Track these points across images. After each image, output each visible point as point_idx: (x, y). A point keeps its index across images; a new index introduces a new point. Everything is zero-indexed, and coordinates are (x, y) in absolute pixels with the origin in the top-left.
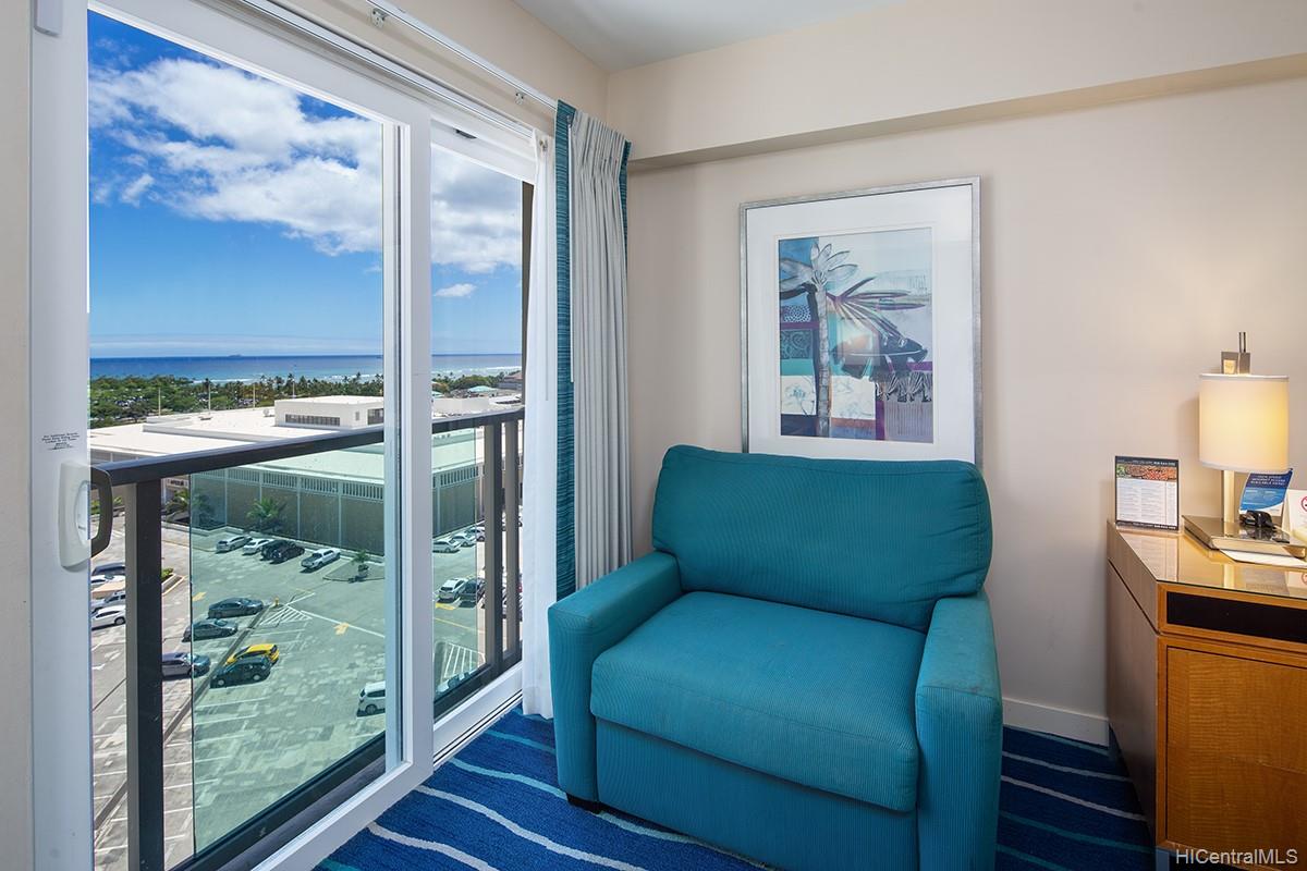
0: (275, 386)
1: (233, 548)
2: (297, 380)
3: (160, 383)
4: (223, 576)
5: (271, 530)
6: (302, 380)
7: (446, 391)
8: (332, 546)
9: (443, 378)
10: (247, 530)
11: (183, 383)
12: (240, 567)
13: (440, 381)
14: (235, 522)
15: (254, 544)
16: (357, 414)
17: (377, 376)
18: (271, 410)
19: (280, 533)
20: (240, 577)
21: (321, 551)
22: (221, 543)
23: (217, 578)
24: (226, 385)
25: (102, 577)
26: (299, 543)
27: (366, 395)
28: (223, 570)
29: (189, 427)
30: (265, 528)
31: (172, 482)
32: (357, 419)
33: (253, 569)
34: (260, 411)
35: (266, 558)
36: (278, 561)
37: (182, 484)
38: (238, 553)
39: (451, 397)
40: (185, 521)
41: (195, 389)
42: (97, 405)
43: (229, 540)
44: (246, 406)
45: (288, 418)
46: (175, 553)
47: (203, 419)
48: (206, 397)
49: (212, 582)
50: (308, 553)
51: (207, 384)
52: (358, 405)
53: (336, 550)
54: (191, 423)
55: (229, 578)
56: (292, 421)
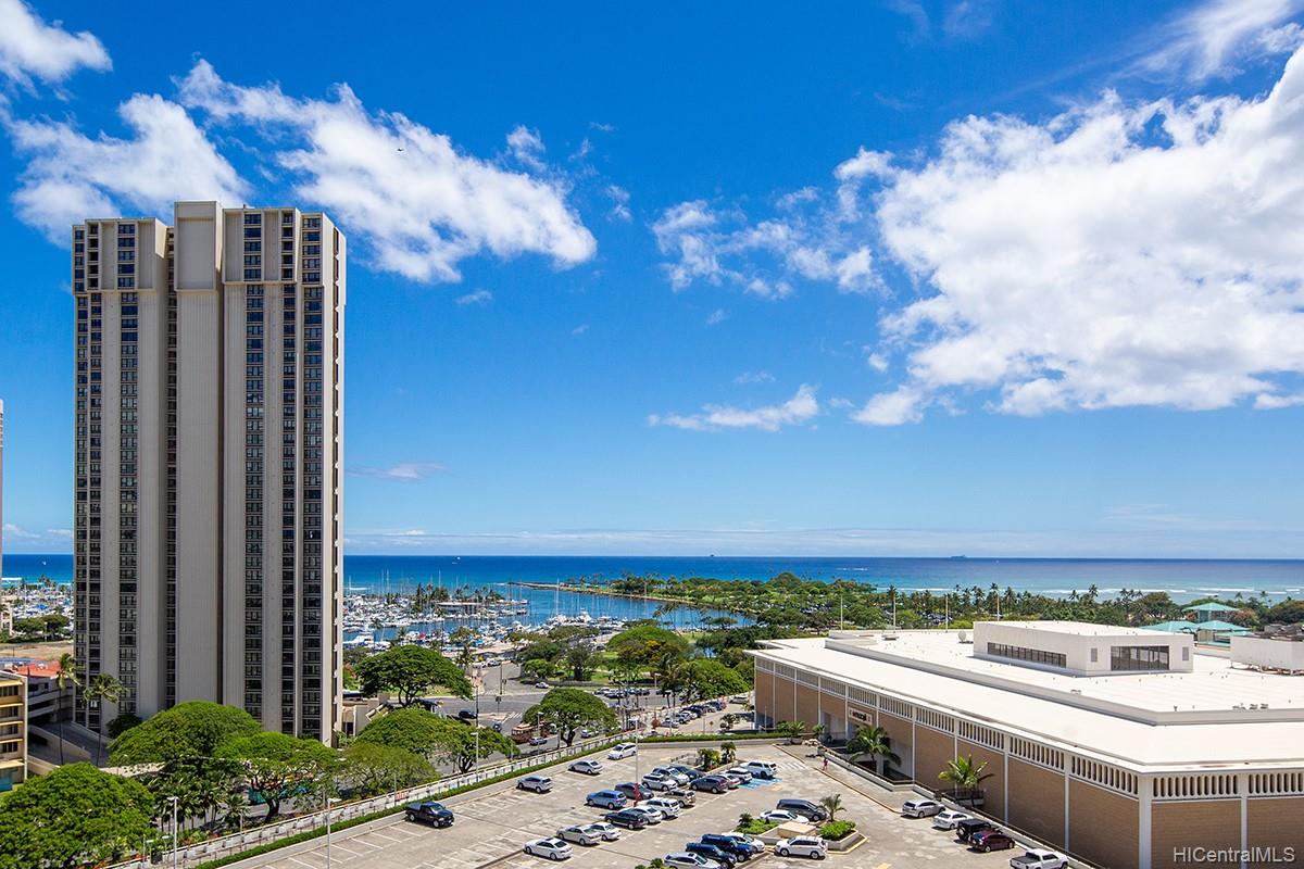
0: (972, 600)
1: (922, 815)
2: (1001, 592)
3: (842, 589)
4: (910, 849)
5: (969, 802)
6: (1010, 592)
7: (1253, 624)
8: (1056, 849)
9: (1245, 600)
10: (938, 797)
11: (865, 590)
12: (930, 844)
13: (1240, 605)
14: (925, 780)
15: (947, 816)
16: (1094, 652)
17: (1124, 592)
18: (969, 636)
19: (981, 809)
20: (931, 857)
21: (1040, 852)
22: (908, 804)
23: (903, 850)
24: (913, 595)
25: (785, 812)
26: (1006, 831)
27: (1107, 623)
28: (910, 840)
29: (872, 648)
30: (968, 797)
31: (855, 714)
32: (1094, 659)
33: (947, 851)
34: (954, 635)
35: (963, 840)
36: (977, 850)
37: (865, 718)
38: (928, 823)
39: (1268, 636)
40: (870, 766)
41: (880, 599)
42: (783, 610)
43: (918, 803)
44: (936, 625)
45: (992, 648)
46: (856, 803)
47: (887, 639)
48: (890, 609)
49: (897, 854)
50: (1019, 850)
51: (891, 593)
52: (1096, 638)
53: (1062, 857)
54: (874, 643)
55: (917, 854)
56: (996, 652)
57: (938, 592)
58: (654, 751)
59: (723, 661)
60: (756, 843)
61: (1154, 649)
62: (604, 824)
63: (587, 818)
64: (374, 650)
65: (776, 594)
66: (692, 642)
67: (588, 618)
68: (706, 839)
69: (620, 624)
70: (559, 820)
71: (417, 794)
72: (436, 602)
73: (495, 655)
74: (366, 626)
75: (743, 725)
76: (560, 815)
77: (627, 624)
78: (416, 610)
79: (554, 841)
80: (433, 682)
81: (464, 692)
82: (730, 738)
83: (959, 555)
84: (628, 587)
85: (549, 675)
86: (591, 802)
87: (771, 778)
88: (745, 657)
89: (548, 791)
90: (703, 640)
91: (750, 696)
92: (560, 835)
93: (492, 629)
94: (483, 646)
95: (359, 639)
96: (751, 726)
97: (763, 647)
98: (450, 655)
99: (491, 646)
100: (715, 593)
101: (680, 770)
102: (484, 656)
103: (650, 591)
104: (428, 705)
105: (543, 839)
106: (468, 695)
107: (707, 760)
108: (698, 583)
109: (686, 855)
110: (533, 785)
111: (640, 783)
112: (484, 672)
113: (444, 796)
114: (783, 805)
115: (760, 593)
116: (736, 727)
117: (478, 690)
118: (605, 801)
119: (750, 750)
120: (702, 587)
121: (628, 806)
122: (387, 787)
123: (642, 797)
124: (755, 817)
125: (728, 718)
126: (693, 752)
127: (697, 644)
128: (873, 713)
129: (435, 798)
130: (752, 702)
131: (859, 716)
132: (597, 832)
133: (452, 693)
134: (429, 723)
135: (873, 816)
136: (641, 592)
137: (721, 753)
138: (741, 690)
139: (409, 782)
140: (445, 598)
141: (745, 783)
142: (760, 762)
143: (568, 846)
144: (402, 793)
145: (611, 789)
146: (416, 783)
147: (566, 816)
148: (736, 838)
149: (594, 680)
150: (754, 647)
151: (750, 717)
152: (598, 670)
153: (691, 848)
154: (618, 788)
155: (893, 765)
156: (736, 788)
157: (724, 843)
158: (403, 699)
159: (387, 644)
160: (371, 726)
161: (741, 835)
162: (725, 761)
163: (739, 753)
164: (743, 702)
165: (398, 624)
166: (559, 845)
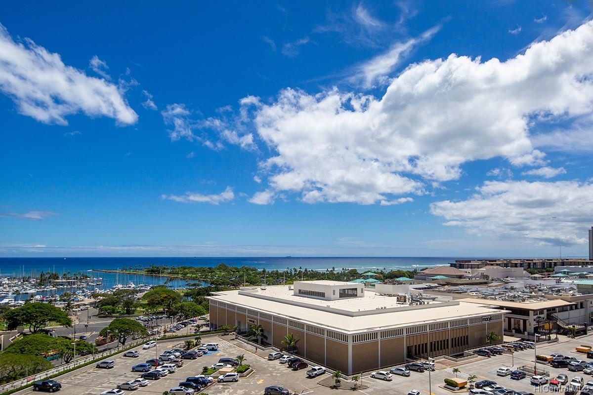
0: (293, 273)
1: (275, 358)
2: (303, 270)
3: (245, 270)
4: (271, 372)
5: (292, 352)
6: (306, 270)
7: (382, 279)
8: (322, 366)
9: (380, 271)
10: (281, 351)
11: (254, 270)
12: (278, 369)
13: (378, 273)
14: (276, 345)
15: (284, 358)
16: (334, 291)
17: (343, 269)
18: (292, 287)
19: (296, 354)
20: (279, 375)
21: (317, 368)
22: (270, 355)
23: (268, 373)
24: (272, 272)
25: (222, 364)
26: (305, 361)
27: (338, 280)
28: (271, 369)
29: (257, 293)
30: (291, 349)
31: (250, 321)
32: (334, 294)
33: (284, 372)
34: (287, 287)
35: (290, 366)
36: (295, 369)
37: (254, 322)
38: (277, 362)
39: (386, 283)
40: (256, 341)
41: (259, 274)
42: (221, 279)
43: (274, 354)
44: (280, 284)
45: (300, 291)
46: (251, 357)
47: (262, 290)
48: (263, 277)
49: (266, 375)
50: (309, 368)
51: (264, 271)
52: (335, 286)
53: (324, 368)
54: (257, 291)
55: (274, 374)
56: (302, 293)
57: (281, 271)
58: (164, 344)
59: (195, 302)
60: (210, 378)
61: (353, 289)
62: (141, 379)
63: (132, 377)
64: (14, 306)
65: (218, 273)
66: (182, 294)
67: (133, 286)
68: (188, 380)
69: (149, 288)
70: (119, 380)
71: (40, 377)
72: (52, 280)
73: (85, 305)
74: (10, 294)
75: (204, 329)
76: (118, 378)
77: (152, 288)
78: (40, 285)
79: (115, 391)
80: (50, 320)
81: (67, 324)
82: (198, 335)
83: (289, 256)
84: (153, 271)
85: (113, 313)
86: (134, 370)
87: (216, 350)
88: (205, 300)
89: (112, 367)
90: (187, 293)
91: (207, 316)
92: (119, 387)
93: (83, 292)
94: (78, 301)
95: (6, 301)
96: (208, 329)
97: (213, 295)
98: (60, 306)
99: (83, 300)
100: (193, 273)
101: (177, 351)
102: (79, 306)
103: (163, 272)
104: (47, 332)
105: (110, 390)
106: (70, 326)
107: (189, 345)
108: (185, 268)
109: (179, 388)
110: (105, 365)
111: (158, 358)
112: (78, 314)
113: (56, 376)
114: (221, 361)
115: (212, 272)
116: (201, 330)
117: (75, 322)
118: (141, 369)
119: (207, 339)
120: (187, 270)
121: (152, 370)
122: (23, 375)
123: (159, 365)
124: (209, 368)
125: (198, 326)
126: (183, 342)
127: (185, 295)
128: (257, 320)
129: (51, 377)
130: (208, 319)
131: (252, 321)
132: (137, 383)
133: (61, 325)
134: (48, 340)
135: (257, 361)
136: (159, 273)
137: (195, 341)
138: (204, 314)
139: (35, 371)
140: (57, 278)
141: (205, 353)
142: (211, 344)
143: (123, 391)
144: (31, 377)
145: (144, 363)
146: (39, 371)
147: (122, 378)
148: (201, 377)
149: (136, 313)
150: (209, 295)
151: (207, 325)
152: (138, 309)
153: (181, 385)
154: (147, 362)
155: (265, 340)
156: (201, 356)
157: (196, 380)
158: (32, 329)
159: (23, 302)
160: (12, 345)
161: (203, 376)
162: (197, 345)
163: (202, 341)
164: (204, 319)
165: (29, 292)
166: (118, 392)
